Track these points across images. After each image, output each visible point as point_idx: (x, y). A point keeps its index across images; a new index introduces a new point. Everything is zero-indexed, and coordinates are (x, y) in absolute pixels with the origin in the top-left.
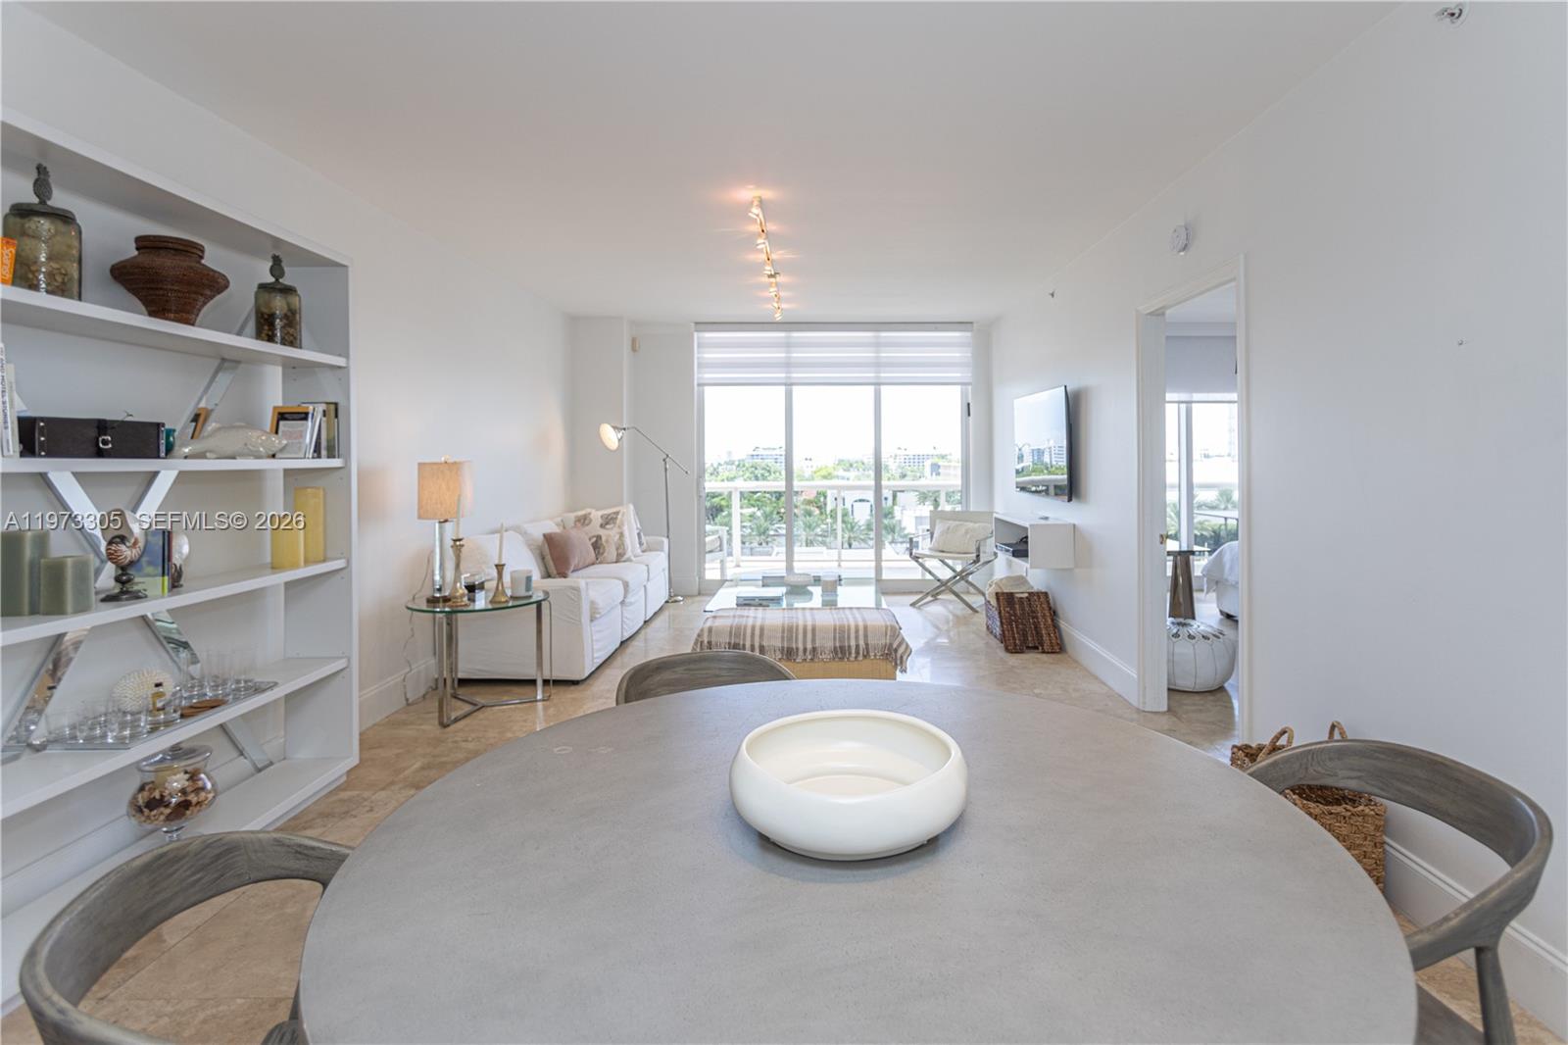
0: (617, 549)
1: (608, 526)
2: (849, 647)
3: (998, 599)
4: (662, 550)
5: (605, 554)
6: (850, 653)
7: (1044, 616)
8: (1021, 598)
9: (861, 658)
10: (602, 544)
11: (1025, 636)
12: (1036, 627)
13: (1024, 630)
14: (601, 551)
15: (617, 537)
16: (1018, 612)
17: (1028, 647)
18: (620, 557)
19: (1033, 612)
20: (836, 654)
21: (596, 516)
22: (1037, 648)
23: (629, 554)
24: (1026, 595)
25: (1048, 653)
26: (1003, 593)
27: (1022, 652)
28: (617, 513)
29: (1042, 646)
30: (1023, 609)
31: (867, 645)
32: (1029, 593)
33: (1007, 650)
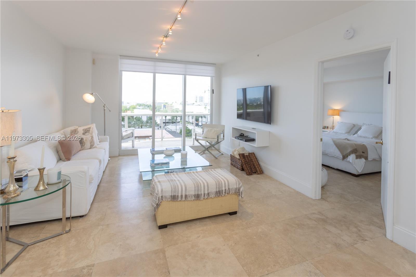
0: (91, 143)
1: (86, 134)
2: (222, 190)
3: (240, 156)
4: (107, 141)
5: (85, 146)
6: (222, 193)
7: (255, 161)
8: (247, 155)
9: (226, 195)
10: (84, 142)
11: (251, 168)
12: (254, 165)
13: (250, 167)
14: (83, 144)
15: (91, 138)
16: (247, 160)
17: (253, 173)
18: (92, 147)
19: (252, 160)
20: (217, 194)
21: (81, 130)
22: (255, 173)
23: (95, 145)
24: (248, 154)
25: (259, 174)
26: (241, 154)
27: (251, 174)
28: (90, 128)
29: (257, 172)
30: (248, 159)
31: (229, 189)
32: (249, 153)
33: (247, 175)
